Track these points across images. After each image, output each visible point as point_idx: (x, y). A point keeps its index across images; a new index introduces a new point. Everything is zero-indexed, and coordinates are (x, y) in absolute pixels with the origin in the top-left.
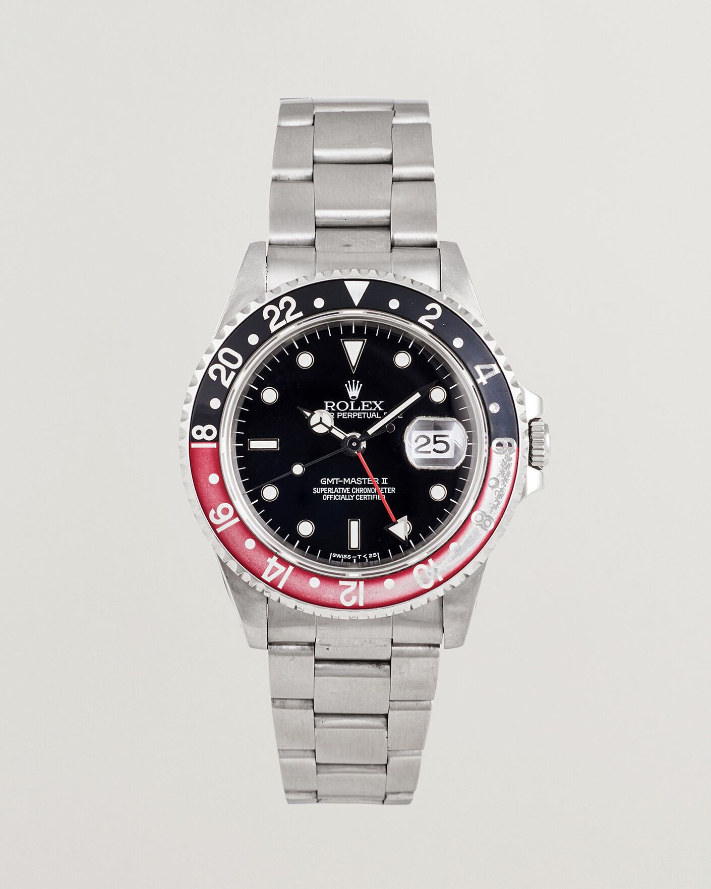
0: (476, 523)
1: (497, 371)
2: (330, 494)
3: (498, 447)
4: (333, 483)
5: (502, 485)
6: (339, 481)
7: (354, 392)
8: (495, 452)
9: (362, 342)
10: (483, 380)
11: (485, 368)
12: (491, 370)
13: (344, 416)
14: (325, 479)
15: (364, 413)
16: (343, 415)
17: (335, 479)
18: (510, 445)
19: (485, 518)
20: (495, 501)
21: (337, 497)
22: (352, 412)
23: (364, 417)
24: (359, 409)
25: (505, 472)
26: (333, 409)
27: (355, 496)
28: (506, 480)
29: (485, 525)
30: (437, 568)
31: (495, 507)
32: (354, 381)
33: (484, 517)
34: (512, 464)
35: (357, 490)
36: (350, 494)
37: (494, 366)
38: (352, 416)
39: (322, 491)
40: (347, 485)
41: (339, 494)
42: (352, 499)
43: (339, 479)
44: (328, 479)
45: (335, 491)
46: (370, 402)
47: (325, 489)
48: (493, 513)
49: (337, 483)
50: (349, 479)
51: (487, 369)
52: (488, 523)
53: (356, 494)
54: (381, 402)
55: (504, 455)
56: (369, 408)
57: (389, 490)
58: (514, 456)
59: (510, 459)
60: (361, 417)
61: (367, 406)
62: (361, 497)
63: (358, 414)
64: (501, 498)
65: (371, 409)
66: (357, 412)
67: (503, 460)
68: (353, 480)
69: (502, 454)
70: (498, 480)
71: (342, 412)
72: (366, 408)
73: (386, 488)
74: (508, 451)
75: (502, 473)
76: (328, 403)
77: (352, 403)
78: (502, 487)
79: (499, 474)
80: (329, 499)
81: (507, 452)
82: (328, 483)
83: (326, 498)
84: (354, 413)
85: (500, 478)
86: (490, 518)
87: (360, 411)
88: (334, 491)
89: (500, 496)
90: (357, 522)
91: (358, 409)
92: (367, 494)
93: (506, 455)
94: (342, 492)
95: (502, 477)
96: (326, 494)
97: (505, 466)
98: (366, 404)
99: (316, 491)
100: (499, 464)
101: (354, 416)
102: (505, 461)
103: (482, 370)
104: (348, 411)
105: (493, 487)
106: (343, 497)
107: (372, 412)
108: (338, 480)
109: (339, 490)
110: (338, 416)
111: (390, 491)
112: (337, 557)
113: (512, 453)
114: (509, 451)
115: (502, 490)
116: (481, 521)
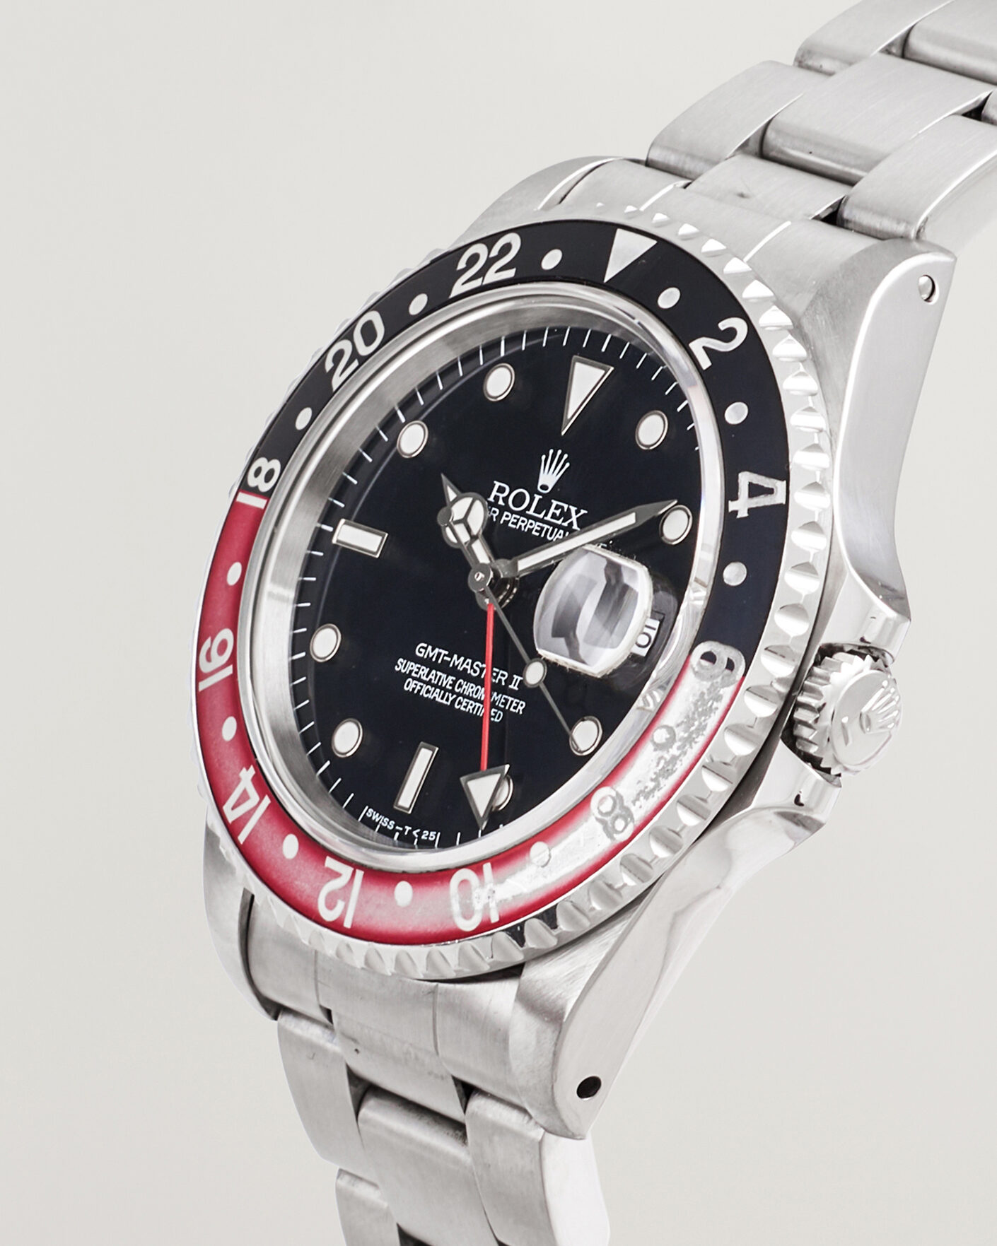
0: (599, 817)
1: (779, 498)
2: (419, 680)
3: (704, 663)
4: (434, 659)
5: (679, 748)
6: (446, 658)
7: (548, 478)
8: (694, 669)
9: (603, 372)
10: (742, 506)
11: (761, 483)
12: (770, 491)
13: (513, 523)
14: (425, 645)
15: (546, 527)
16: (512, 518)
17: (441, 651)
18: (730, 665)
19: (617, 811)
20: (652, 780)
21: (428, 692)
22: (529, 517)
23: (542, 535)
24: (541, 516)
25: (696, 723)
26: (501, 502)
27: (455, 699)
28: (690, 740)
29: (614, 827)
30: (494, 889)
31: (647, 794)
32: (559, 452)
33: (618, 807)
34: (717, 708)
35: (464, 687)
36: (449, 691)
37: (780, 486)
38: (525, 527)
39: (410, 668)
40: (452, 671)
41: (433, 685)
42: (449, 703)
43: (447, 653)
44: (430, 648)
45: (430, 676)
46: (566, 506)
47: (415, 667)
48: (638, 803)
49: (440, 661)
50: (462, 659)
51: (762, 487)
52: (620, 824)
53: (459, 694)
54: (583, 512)
55: (710, 683)
56: (558, 519)
57: (514, 704)
58: (727, 692)
59: (718, 698)
60: (537, 534)
61: (558, 512)
62: (464, 704)
63: (536, 526)
64: (667, 778)
65: (559, 522)
66: (536, 519)
67: (703, 694)
68: (468, 664)
69: (708, 680)
70: (675, 735)
71: (513, 512)
72: (554, 516)
73: (511, 699)
74: (721, 677)
75: (689, 721)
76: (500, 487)
77: (537, 497)
78: (677, 753)
79: (683, 722)
80: (414, 689)
81: (719, 680)
82: (426, 657)
83: (410, 686)
84: (530, 521)
85: (680, 733)
86: (627, 815)
87: (542, 521)
88: (427, 677)
89: (666, 772)
90: (431, 752)
91: (540, 513)
92: (476, 700)
93: (712, 685)
94: (440, 684)
95: (685, 732)
96: (414, 679)
97: (700, 710)
98: (557, 507)
99: (402, 666)
100: (692, 699)
101: (528, 526)
102: (706, 697)
103: (751, 485)
104: (522, 513)
105: (658, 747)
106: (436, 695)
107: (560, 527)
108: (445, 655)
109: (436, 675)
110: (504, 518)
111: (515, 708)
112: (373, 818)
113: (728, 686)
114: (723, 678)
115: (674, 759)
116: (608, 814)
